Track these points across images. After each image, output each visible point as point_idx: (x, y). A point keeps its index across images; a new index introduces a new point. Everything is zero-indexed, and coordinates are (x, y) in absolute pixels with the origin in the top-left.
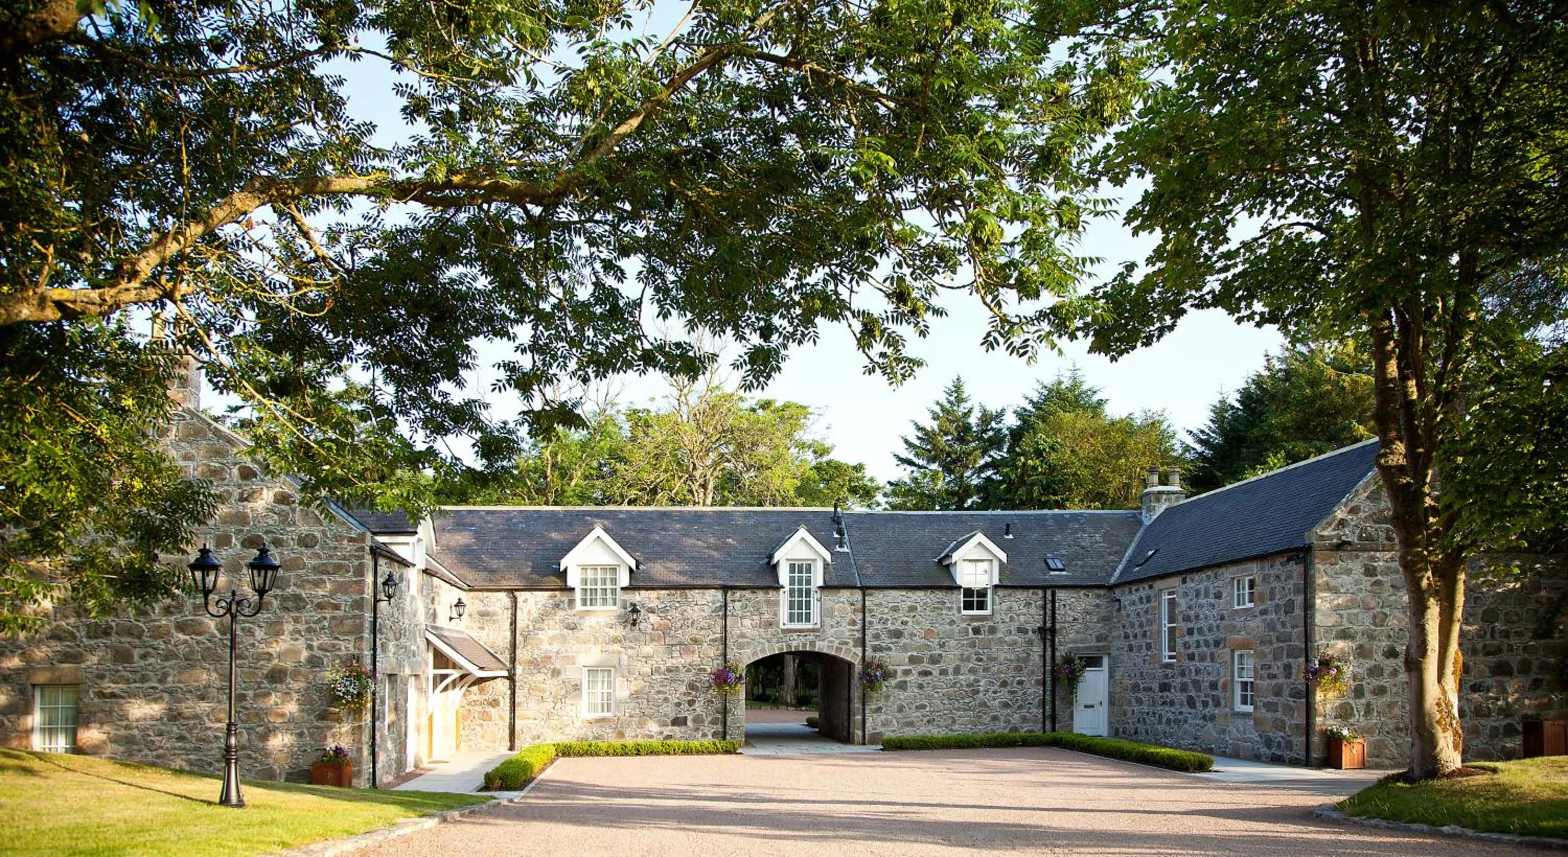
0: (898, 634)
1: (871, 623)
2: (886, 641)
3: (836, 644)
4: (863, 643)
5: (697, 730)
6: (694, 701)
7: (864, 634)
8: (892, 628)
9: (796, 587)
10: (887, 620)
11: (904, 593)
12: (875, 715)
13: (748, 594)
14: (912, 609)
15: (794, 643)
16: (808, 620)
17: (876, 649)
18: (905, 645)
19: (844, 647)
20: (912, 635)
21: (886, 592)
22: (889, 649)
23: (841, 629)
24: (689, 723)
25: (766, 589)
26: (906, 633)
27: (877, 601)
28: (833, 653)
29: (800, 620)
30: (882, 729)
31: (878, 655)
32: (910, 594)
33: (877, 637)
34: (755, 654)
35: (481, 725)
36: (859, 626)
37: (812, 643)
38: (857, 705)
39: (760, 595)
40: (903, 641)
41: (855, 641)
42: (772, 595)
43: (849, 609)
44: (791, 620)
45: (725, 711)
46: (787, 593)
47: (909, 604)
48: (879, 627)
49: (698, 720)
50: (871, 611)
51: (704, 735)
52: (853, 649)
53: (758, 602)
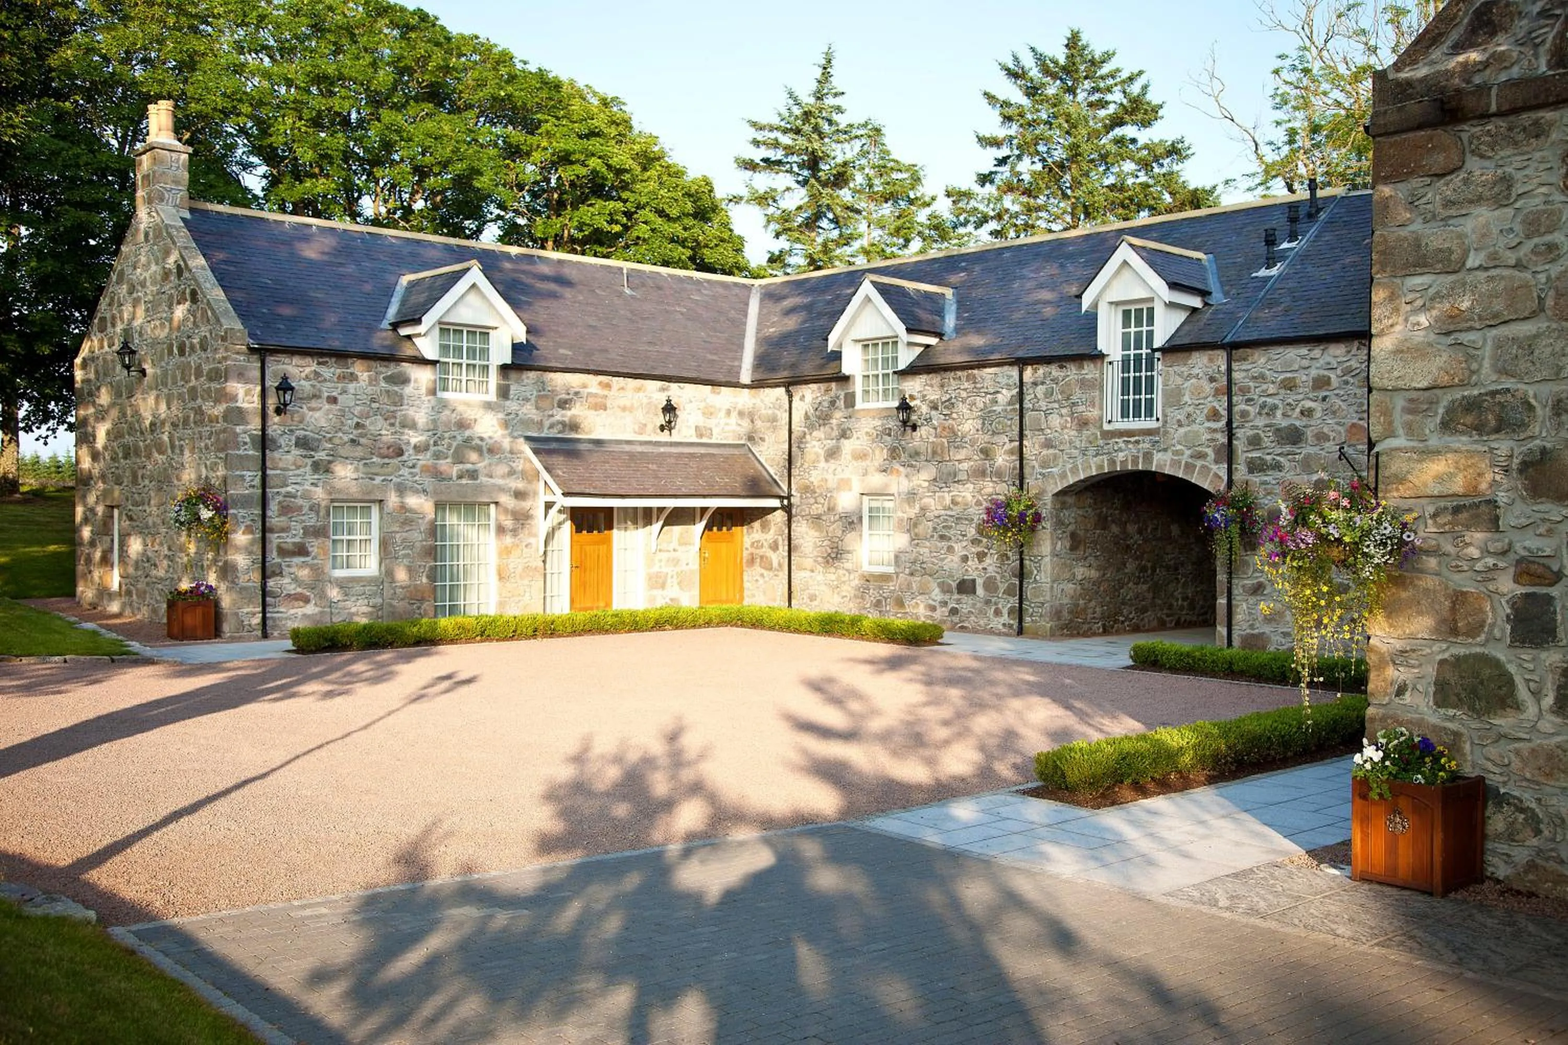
0: (1293, 436)
1: (1244, 414)
2: (1271, 451)
3: (1185, 458)
4: (1228, 454)
5: (988, 602)
6: (985, 554)
7: (1231, 436)
8: (1284, 423)
9: (1132, 352)
10: (1275, 408)
11: (1303, 351)
12: (1252, 600)
13: (1054, 371)
14: (1321, 383)
15: (1121, 456)
16: (1150, 413)
17: (1255, 467)
18: (1308, 457)
19: (1199, 463)
20: (1321, 437)
21: (1275, 351)
22: (1278, 467)
23: (1195, 427)
24: (980, 591)
25: (1078, 359)
26: (1309, 433)
27: (1255, 372)
28: (1180, 475)
29: (1137, 414)
30: (1267, 629)
31: (1256, 479)
32: (1317, 352)
33: (1255, 442)
34: (1063, 476)
35: (762, 575)
36: (1222, 423)
37: (1148, 456)
38: (1221, 577)
39: (1072, 372)
40: (1308, 449)
41: (1217, 452)
42: (1089, 370)
43: (1208, 388)
44: (1125, 414)
45: (1022, 574)
46: (1118, 366)
47: (1314, 373)
48: (1261, 422)
49: (990, 585)
50: (1244, 390)
51: (998, 613)
52: (1214, 467)
53: (1068, 384)
